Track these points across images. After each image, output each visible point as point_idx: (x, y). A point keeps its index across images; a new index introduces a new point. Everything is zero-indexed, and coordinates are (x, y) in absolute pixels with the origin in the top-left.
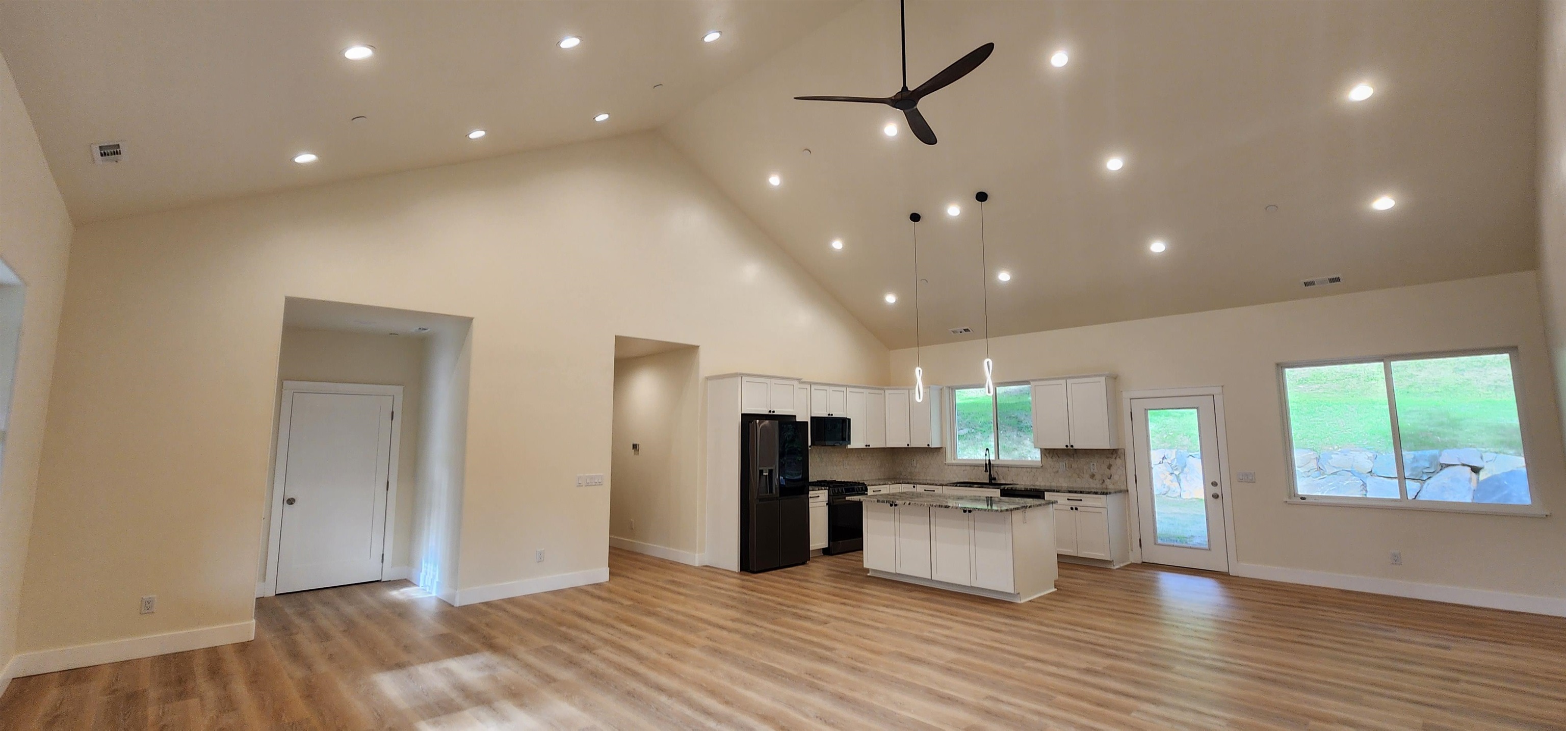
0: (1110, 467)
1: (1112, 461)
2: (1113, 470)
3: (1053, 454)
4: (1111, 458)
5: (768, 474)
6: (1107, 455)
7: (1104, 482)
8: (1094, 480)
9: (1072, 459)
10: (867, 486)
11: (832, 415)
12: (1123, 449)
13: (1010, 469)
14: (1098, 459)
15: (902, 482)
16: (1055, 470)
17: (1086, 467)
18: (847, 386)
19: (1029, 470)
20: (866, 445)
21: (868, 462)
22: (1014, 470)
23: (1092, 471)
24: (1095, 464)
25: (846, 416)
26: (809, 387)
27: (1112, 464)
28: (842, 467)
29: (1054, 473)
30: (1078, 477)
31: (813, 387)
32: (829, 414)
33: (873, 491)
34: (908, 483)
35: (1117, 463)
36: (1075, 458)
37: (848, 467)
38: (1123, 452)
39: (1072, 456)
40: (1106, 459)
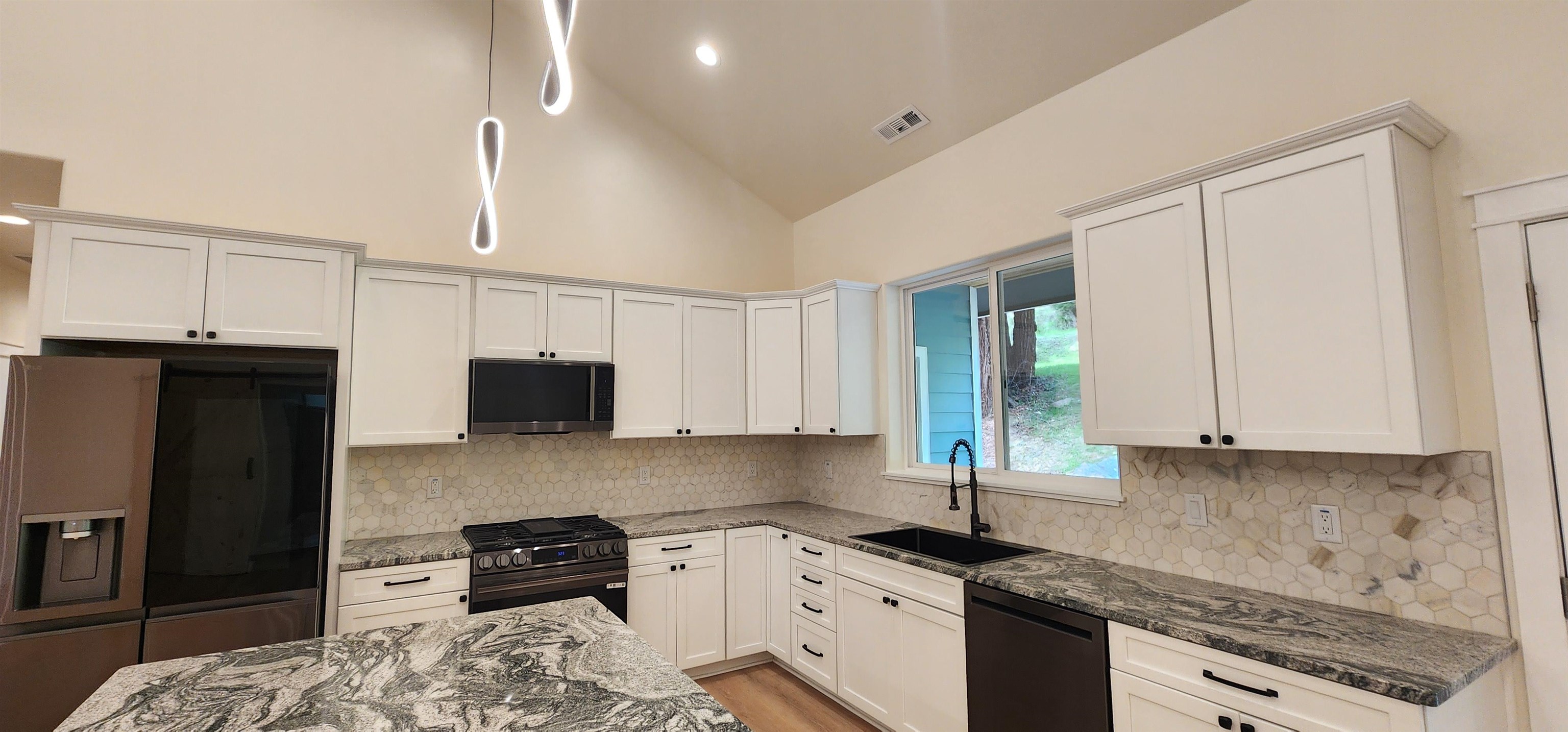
0: (1407, 527)
1: (1418, 503)
2: (1427, 543)
3: (1161, 463)
4: (1418, 489)
5: (87, 534)
6: (1394, 480)
7: (1376, 585)
8: (1329, 576)
9: (1231, 484)
10: (631, 538)
11: (553, 355)
12: (1484, 454)
13: (1030, 502)
14: (1344, 491)
15: (765, 522)
16: (1167, 518)
17: (1290, 519)
18: (613, 286)
19: (1082, 510)
20: (679, 432)
21: (719, 468)
22: (1041, 505)
23: (1319, 536)
24: (1333, 510)
25: (607, 359)
26: (464, 282)
27: (1417, 515)
28: (632, 483)
29: (1167, 527)
30: (1259, 554)
31: (483, 284)
32: (542, 354)
33: (664, 549)
34: (776, 525)
35: (1447, 516)
36: (1243, 482)
37: (655, 482)
38: (1483, 468)
39: (1232, 475)
40: (1390, 494)
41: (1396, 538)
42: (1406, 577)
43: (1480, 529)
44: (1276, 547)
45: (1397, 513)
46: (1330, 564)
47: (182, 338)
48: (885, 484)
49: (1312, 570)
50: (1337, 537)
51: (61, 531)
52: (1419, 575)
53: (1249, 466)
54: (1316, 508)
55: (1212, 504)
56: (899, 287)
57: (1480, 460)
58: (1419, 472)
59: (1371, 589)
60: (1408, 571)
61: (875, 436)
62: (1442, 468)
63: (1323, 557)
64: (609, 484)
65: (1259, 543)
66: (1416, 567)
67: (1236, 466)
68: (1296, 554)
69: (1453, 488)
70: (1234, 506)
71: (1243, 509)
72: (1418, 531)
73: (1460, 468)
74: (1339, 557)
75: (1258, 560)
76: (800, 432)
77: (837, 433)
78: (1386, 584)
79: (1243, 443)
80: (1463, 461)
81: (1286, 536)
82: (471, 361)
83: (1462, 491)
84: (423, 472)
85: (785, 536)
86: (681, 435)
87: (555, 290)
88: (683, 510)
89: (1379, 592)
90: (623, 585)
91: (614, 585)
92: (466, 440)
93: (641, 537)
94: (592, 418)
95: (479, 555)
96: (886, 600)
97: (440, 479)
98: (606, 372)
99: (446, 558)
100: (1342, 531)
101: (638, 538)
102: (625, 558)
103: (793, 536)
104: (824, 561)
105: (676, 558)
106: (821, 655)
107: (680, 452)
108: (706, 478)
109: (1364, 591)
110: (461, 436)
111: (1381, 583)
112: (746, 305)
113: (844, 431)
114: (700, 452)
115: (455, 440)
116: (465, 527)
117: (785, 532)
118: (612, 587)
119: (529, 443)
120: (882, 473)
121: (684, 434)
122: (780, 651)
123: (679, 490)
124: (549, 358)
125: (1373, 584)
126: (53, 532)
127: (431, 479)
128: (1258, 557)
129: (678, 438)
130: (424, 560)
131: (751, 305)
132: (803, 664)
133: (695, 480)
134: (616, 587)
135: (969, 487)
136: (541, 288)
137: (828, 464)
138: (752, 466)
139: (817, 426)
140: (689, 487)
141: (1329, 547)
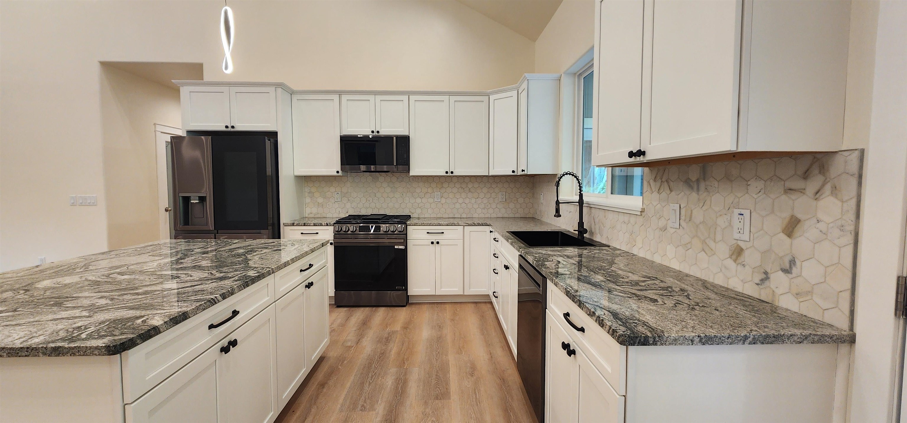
0: (792, 227)
1: (801, 205)
2: (804, 242)
3: (662, 181)
4: (802, 191)
5: (197, 201)
6: (789, 184)
7: (766, 277)
8: (740, 268)
9: (694, 195)
10: (409, 225)
11: (378, 132)
12: (857, 152)
14: (756, 196)
15: (488, 224)
16: (662, 223)
17: (722, 222)
18: (409, 93)
19: (626, 218)
20: (447, 172)
21: (482, 195)
23: (737, 236)
24: (747, 213)
25: (406, 133)
26: (336, 97)
27: (799, 216)
29: (661, 229)
30: (703, 250)
31: (344, 98)
32: (373, 132)
33: (428, 233)
34: (492, 226)
35: (820, 216)
36: (700, 193)
37: (443, 200)
38: (854, 167)
39: (695, 187)
40: (784, 197)
41: (783, 236)
42: (787, 271)
43: (841, 228)
44: (713, 245)
45: (786, 215)
46: (741, 259)
47: (224, 129)
49: (730, 263)
50: (746, 237)
51: (191, 200)
52: (794, 270)
53: (704, 179)
54: (736, 211)
55: (683, 212)
56: (575, 74)
57: (855, 156)
58: (806, 176)
59: (762, 280)
60: (787, 266)
61: (556, 175)
62: (823, 169)
63: (737, 253)
65: (704, 242)
66: (792, 262)
67: (698, 181)
68: (723, 250)
69: (828, 187)
70: (695, 212)
71: (698, 215)
72: (798, 232)
73: (837, 165)
74: (747, 253)
75: (702, 255)
76: (515, 173)
77: (525, 173)
78: (772, 276)
79: (649, 155)
80: (839, 160)
81: (719, 237)
82: (341, 137)
83: (835, 191)
85: (491, 232)
86: (448, 175)
87: (379, 98)
89: (767, 283)
90: (403, 247)
91: (399, 247)
92: (341, 173)
93: (415, 225)
94: (395, 164)
95: (336, 225)
96: (506, 266)
98: (406, 140)
99: (323, 225)
100: (751, 232)
101: (413, 225)
103: (496, 232)
105: (434, 238)
106: (497, 297)
107: (458, 185)
108: (473, 201)
109: (758, 282)
110: (338, 172)
111: (769, 275)
112: (489, 98)
113: (531, 171)
114: (470, 185)
115: (336, 174)
116: (349, 215)
117: (494, 230)
118: (397, 248)
119: (378, 178)
121: (450, 174)
124: (377, 134)
125: (764, 276)
126: (189, 200)
128: (703, 252)
130: (315, 225)
131: (492, 98)
133: (467, 201)
134: (399, 248)
135: (578, 204)
136: (371, 98)
137: (541, 194)
138: (502, 195)
139: (520, 170)
140: (463, 205)
141: (742, 244)
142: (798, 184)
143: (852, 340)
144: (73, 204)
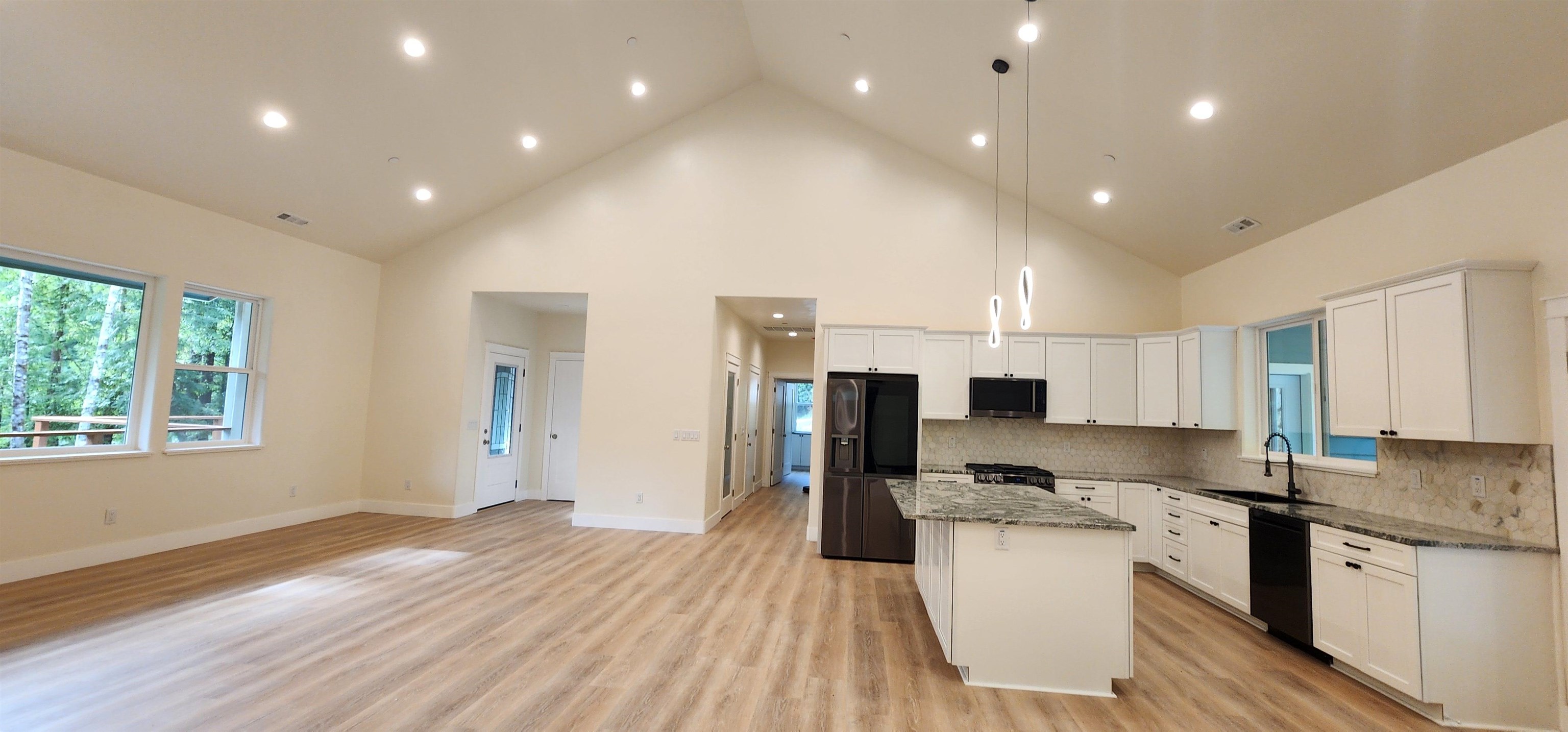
0: (1515, 488)
1: (1519, 474)
2: (1524, 497)
3: (1398, 451)
4: (1520, 466)
5: (847, 443)
7: (1501, 521)
8: (1480, 516)
9: (1434, 464)
10: (1056, 478)
11: (1012, 375)
12: (1548, 446)
13: (1327, 475)
14: (1487, 467)
15: (1147, 481)
16: (1401, 484)
17: (1461, 484)
18: (1046, 335)
19: (1356, 480)
20: (1088, 421)
21: (1120, 448)
22: (1333, 477)
23: (1475, 494)
24: (1482, 478)
25: (1042, 377)
26: (967, 338)
27: (1519, 481)
28: (1059, 451)
29: (1401, 490)
30: (1446, 505)
31: (976, 339)
32: (1006, 375)
33: (1077, 488)
34: (1154, 483)
35: (1532, 481)
36: (1440, 462)
37: (1073, 451)
38: (1548, 454)
39: (1434, 458)
40: (1508, 469)
41: (1510, 493)
42: (1514, 516)
43: (1544, 489)
44: (1455, 501)
45: (1511, 480)
46: (1480, 510)
47: (867, 371)
48: (1241, 464)
49: (1471, 513)
50: (1483, 494)
51: (841, 442)
52: (1520, 515)
53: (1443, 452)
54: (1473, 477)
55: (1424, 476)
56: (1255, 327)
57: (1547, 449)
58: (1521, 456)
59: (1498, 524)
60: (1515, 513)
61: (1235, 431)
62: (1531, 454)
63: (1477, 506)
64: (1044, 450)
65: (1447, 499)
66: (1518, 510)
67: (1436, 453)
68: (1464, 504)
69: (1535, 464)
70: (1435, 477)
71: (1439, 479)
72: (1520, 490)
73: (1539, 452)
74: (1484, 506)
75: (1446, 509)
76: (1177, 426)
77: (1200, 427)
78: (1506, 521)
79: (1401, 436)
80: (1539, 450)
81: (1460, 495)
82: (971, 379)
83: (1539, 466)
84: (946, 434)
85: (1158, 490)
86: (1089, 424)
87: (1013, 339)
88: (1093, 471)
89: (1502, 525)
92: (968, 418)
93: (1064, 478)
94: (1034, 410)
95: (978, 474)
96: (1212, 523)
97: (954, 439)
98: (1042, 385)
99: (963, 473)
100: (1486, 491)
101: (1061, 478)
102: (1053, 488)
103: (1163, 488)
104: (1181, 504)
105: (1085, 494)
106: (1179, 561)
107: (1090, 435)
108: (1110, 453)
109: (1495, 525)
110: (967, 417)
111: (1503, 520)
112: (1136, 341)
113: (1206, 426)
114: (1105, 436)
115: (964, 418)
116: (967, 464)
117: (1159, 487)
119: (998, 423)
120: (1238, 457)
121: (1092, 423)
122: (1155, 561)
123: (1090, 458)
124: (1009, 377)
125: (1499, 520)
126: (837, 441)
127: (950, 438)
128: (1446, 507)
129: (1088, 425)
130: (954, 472)
131: (1141, 341)
132: (1168, 566)
133: (1102, 454)
135: (1287, 465)
136: (1005, 339)
137: (1204, 450)
138: (1145, 448)
139: (1187, 423)
140: (1098, 458)
141: (1480, 500)
142: (1517, 461)
143: (1558, 552)
144: (676, 439)
